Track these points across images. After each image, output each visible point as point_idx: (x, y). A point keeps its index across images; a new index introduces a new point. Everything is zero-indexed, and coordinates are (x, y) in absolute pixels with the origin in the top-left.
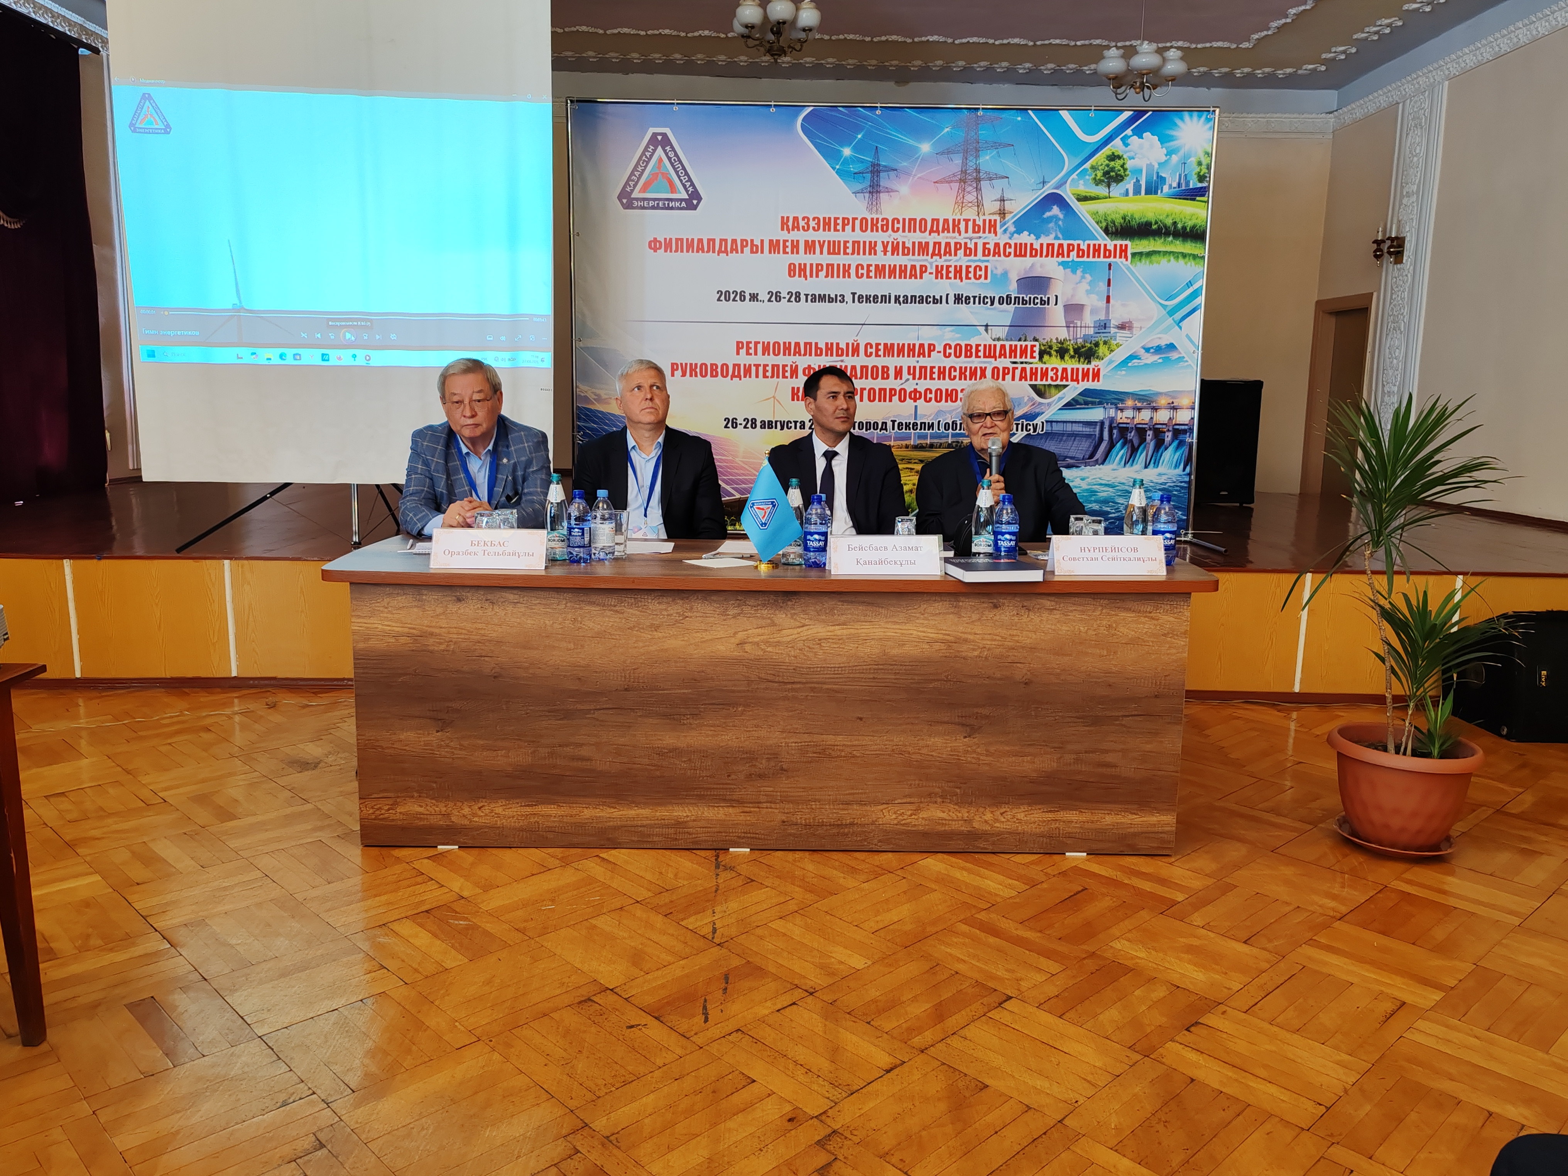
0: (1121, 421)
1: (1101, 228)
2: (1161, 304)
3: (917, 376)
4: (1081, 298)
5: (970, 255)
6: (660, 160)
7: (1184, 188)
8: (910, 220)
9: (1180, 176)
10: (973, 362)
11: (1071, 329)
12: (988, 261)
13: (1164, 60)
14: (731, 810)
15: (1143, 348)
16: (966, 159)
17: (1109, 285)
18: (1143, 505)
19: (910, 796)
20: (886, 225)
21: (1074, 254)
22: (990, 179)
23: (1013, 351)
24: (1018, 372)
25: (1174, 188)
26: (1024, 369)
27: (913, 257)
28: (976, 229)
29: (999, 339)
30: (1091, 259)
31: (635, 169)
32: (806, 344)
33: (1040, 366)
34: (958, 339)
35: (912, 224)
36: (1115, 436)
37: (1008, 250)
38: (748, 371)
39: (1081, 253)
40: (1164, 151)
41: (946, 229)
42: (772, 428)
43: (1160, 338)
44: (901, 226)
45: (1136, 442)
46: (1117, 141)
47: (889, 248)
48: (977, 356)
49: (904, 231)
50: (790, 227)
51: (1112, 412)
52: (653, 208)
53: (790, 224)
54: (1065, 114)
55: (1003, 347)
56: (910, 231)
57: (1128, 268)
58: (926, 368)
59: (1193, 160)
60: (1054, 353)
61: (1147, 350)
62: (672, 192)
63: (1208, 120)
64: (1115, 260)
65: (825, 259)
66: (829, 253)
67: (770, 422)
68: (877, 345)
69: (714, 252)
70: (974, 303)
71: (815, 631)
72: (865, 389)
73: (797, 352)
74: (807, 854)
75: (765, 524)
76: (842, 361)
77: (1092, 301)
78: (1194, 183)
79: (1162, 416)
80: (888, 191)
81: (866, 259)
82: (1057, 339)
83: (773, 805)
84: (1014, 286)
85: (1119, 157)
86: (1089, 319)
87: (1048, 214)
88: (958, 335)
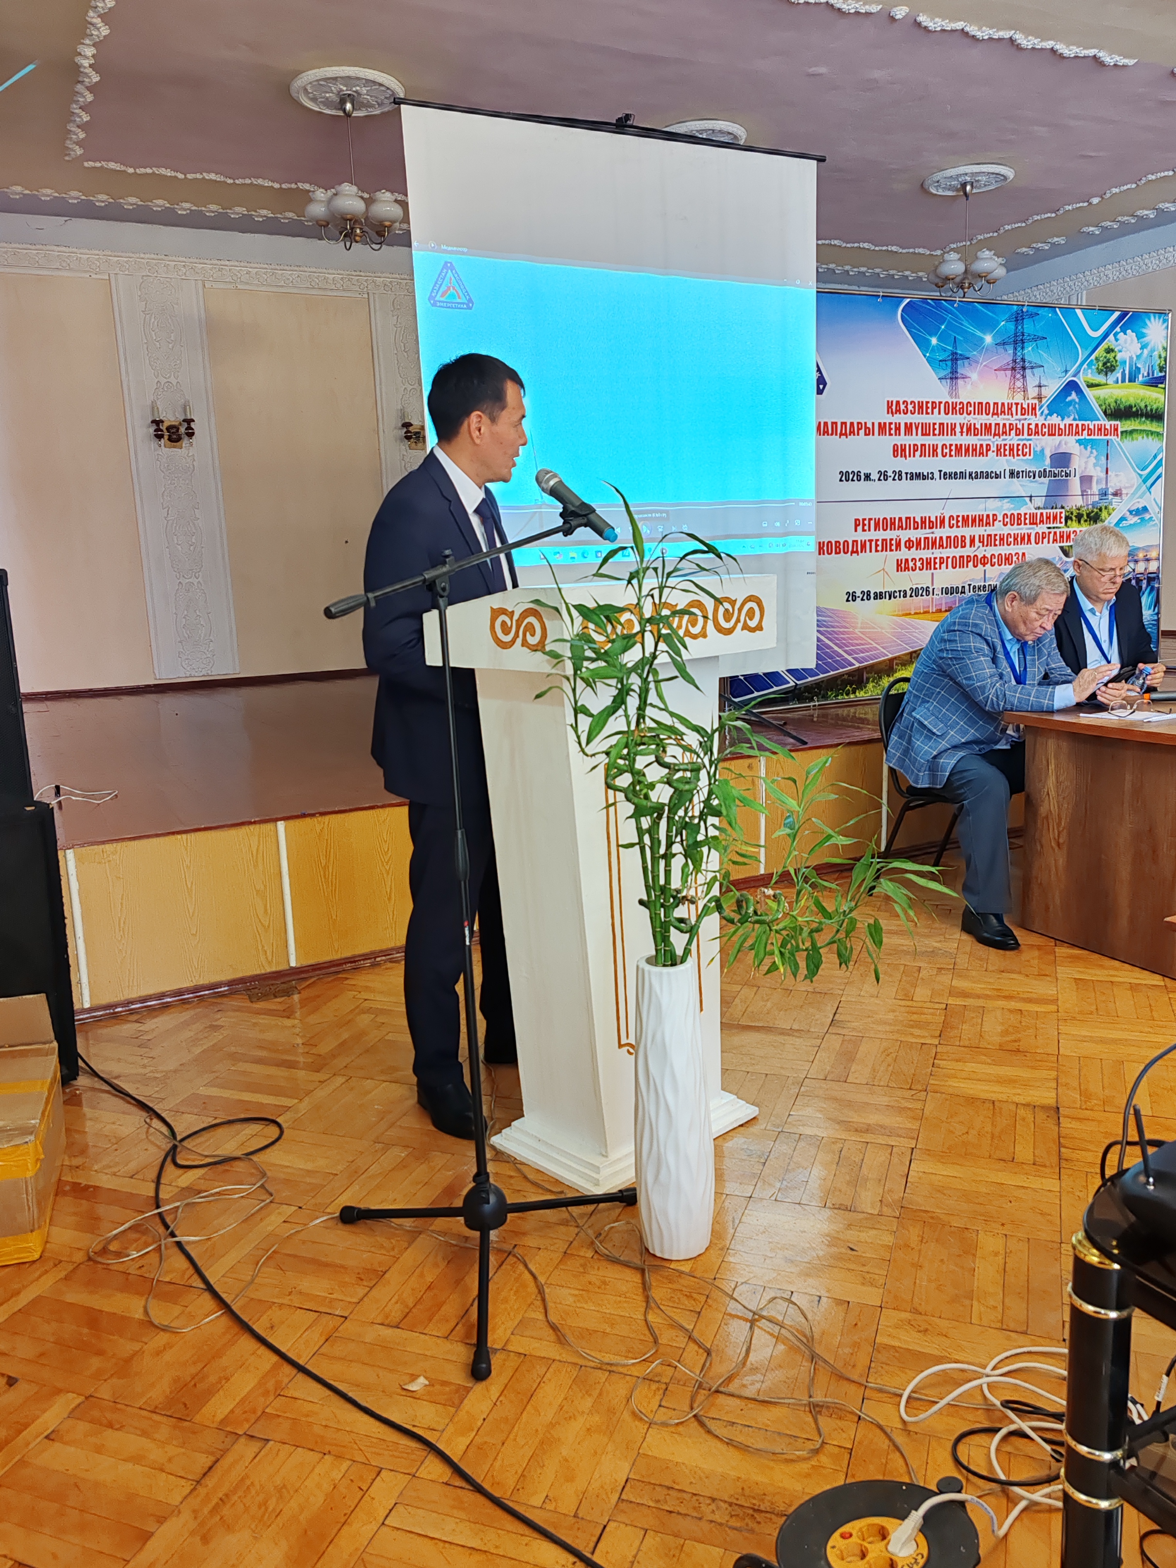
1: (1102, 410)
4: (1091, 471)
7: (1151, 377)
8: (979, 403)
9: (1149, 366)
10: (1022, 529)
12: (1030, 440)
15: (1128, 510)
16: (1016, 350)
17: (1107, 459)
23: (1048, 517)
24: (1052, 535)
26: (1055, 533)
30: (1096, 437)
32: (906, 519)
33: (1065, 530)
35: (982, 408)
38: (863, 546)
40: (1139, 345)
42: (884, 598)
43: (1138, 502)
46: (1111, 337)
47: (965, 430)
48: (1025, 524)
49: (975, 414)
50: (895, 411)
53: (894, 408)
54: (1079, 313)
55: (1042, 514)
57: (1119, 444)
58: (991, 536)
59: (1156, 354)
60: (1074, 518)
61: (1131, 512)
63: (1165, 321)
65: (919, 440)
66: (923, 435)
67: (882, 594)
69: (836, 434)
72: (949, 557)
73: (900, 527)
76: (933, 533)
77: (1097, 473)
78: (1157, 374)
79: (1141, 567)
80: (964, 377)
81: (948, 440)
84: (1048, 461)
86: (1095, 488)
87: (1069, 399)
88: (1012, 506)
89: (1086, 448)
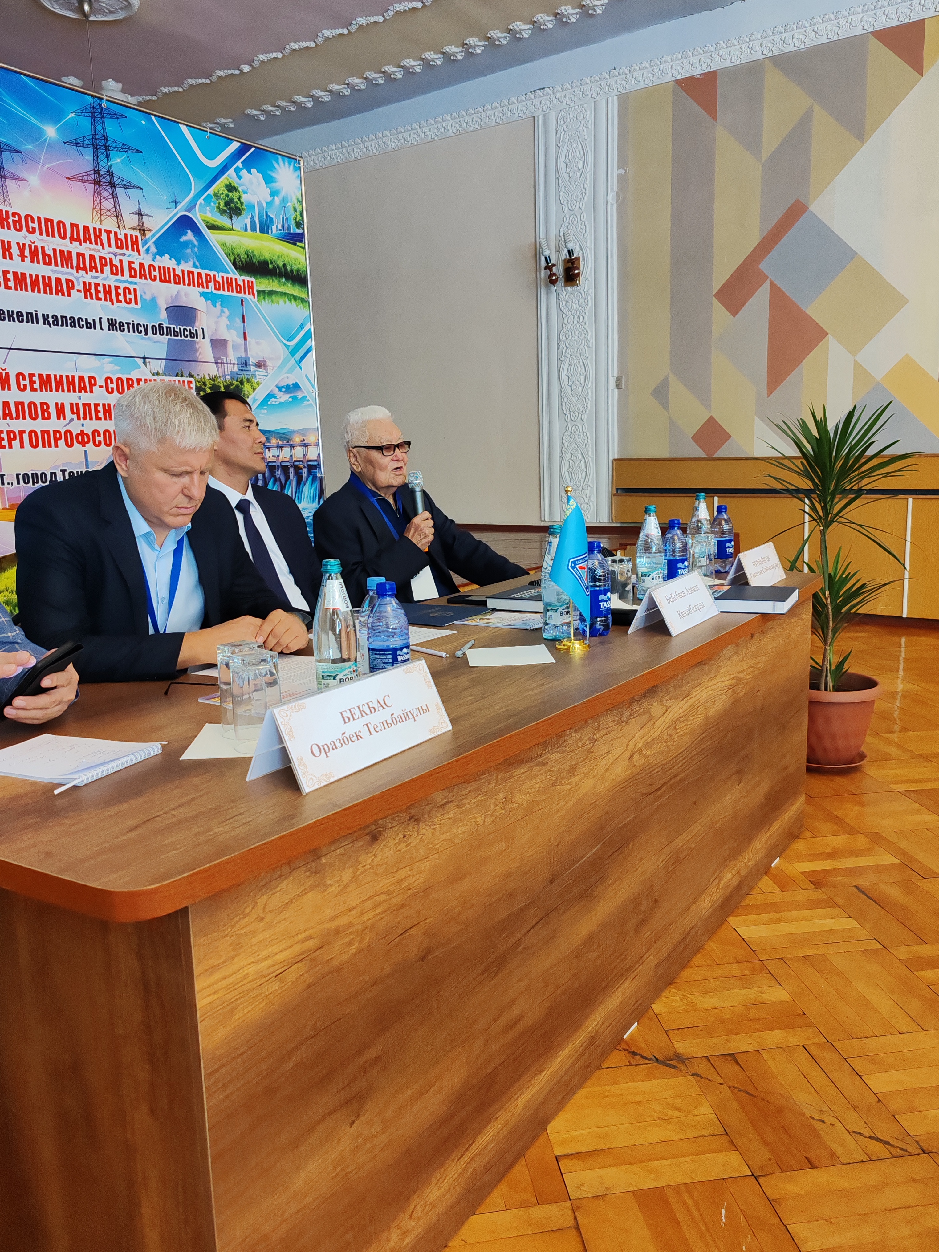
1: (230, 261)
2: (285, 345)
3: (82, 415)
5: (117, 274)
8: (46, 220)
11: (220, 365)
12: (135, 283)
15: (277, 386)
17: (244, 322)
20: (20, 222)
21: (211, 285)
22: (126, 187)
25: (280, 230)
27: (56, 269)
28: (119, 244)
29: (158, 374)
30: (226, 293)
34: (118, 371)
35: (49, 226)
37: (153, 273)
39: (217, 285)
40: (269, 191)
41: (87, 239)
43: (288, 378)
44: (36, 226)
47: (27, 253)
49: (41, 233)
54: (184, 129)
56: (47, 234)
57: (256, 306)
58: (89, 405)
59: (290, 205)
61: (280, 389)
63: (297, 168)
64: (245, 296)
68: (31, 376)
70: (129, 331)
72: (24, 432)
78: (294, 229)
79: (298, 454)
80: (15, 178)
82: (209, 375)
84: (164, 315)
85: (236, 189)
86: (232, 356)
87: (184, 238)
88: (118, 368)
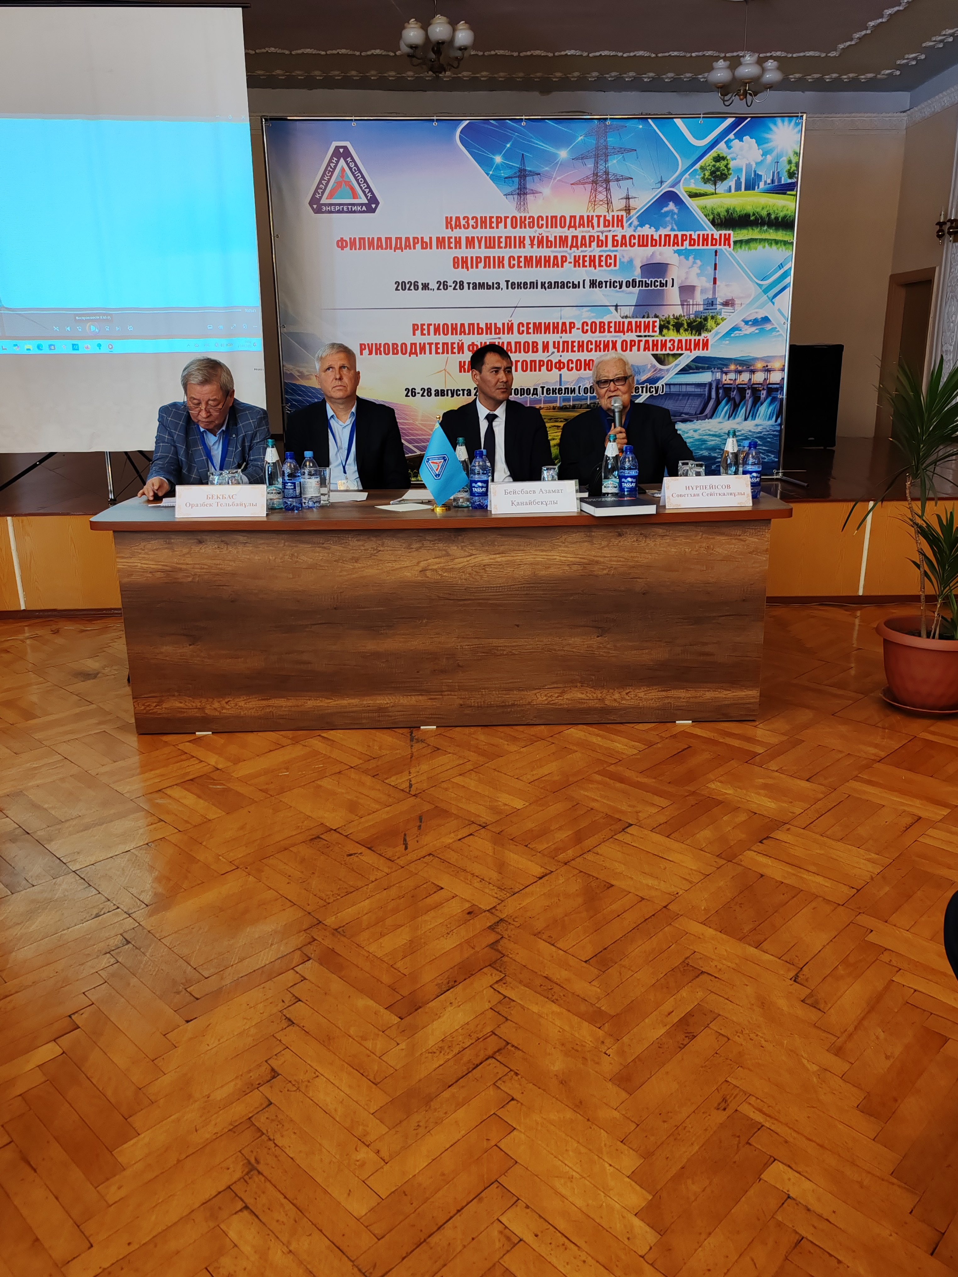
0: (726, 382)
1: (709, 220)
2: (757, 284)
3: (561, 349)
4: (693, 280)
5: (602, 246)
6: (343, 170)
7: (776, 184)
8: (552, 217)
9: (773, 173)
10: (605, 336)
11: (685, 306)
12: (616, 251)
13: (764, 70)
14: (420, 698)
15: (743, 321)
16: (597, 163)
17: (715, 269)
18: (735, 451)
19: (556, 683)
20: (533, 222)
21: (686, 243)
22: (618, 180)
23: (638, 326)
24: (642, 344)
25: (769, 184)
26: (647, 342)
27: (556, 249)
28: (607, 224)
29: (626, 317)
30: (701, 247)
31: (322, 178)
32: (469, 325)
33: (660, 338)
34: (593, 317)
35: (554, 221)
36: (720, 395)
37: (633, 241)
38: (423, 349)
39: (692, 242)
40: (761, 152)
41: (582, 225)
42: (444, 395)
43: (757, 313)
44: (544, 222)
45: (737, 400)
46: (722, 145)
47: (536, 242)
48: (609, 332)
49: (547, 227)
50: (453, 226)
51: (718, 375)
52: (339, 212)
53: (453, 223)
54: (678, 122)
55: (630, 323)
56: (552, 227)
57: (731, 254)
58: (568, 342)
59: (784, 159)
60: (671, 327)
61: (746, 323)
62: (354, 198)
63: (797, 124)
64: (720, 247)
65: (483, 252)
66: (486, 247)
67: (443, 391)
68: (528, 324)
69: (391, 248)
70: (606, 287)
71: (480, 559)
72: (519, 361)
73: (463, 332)
74: (480, 728)
75: (439, 475)
76: (499, 338)
78: (785, 180)
79: (759, 377)
80: (534, 192)
81: (516, 252)
82: (674, 315)
83: (453, 693)
84: (638, 271)
85: (724, 158)
86: (699, 298)
87: (665, 209)
88: (593, 314)
89: (687, 258)
